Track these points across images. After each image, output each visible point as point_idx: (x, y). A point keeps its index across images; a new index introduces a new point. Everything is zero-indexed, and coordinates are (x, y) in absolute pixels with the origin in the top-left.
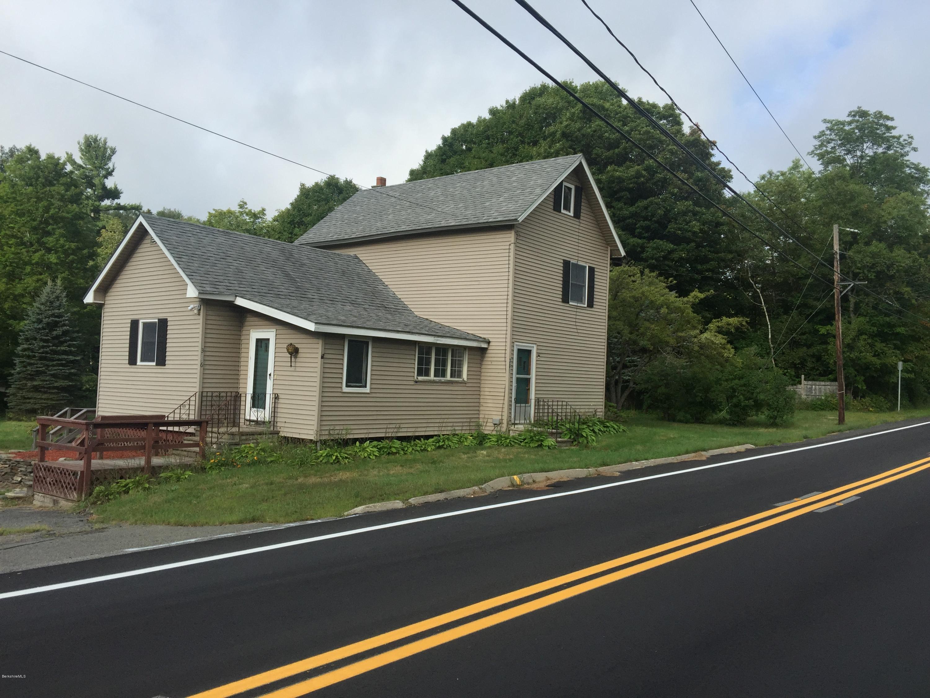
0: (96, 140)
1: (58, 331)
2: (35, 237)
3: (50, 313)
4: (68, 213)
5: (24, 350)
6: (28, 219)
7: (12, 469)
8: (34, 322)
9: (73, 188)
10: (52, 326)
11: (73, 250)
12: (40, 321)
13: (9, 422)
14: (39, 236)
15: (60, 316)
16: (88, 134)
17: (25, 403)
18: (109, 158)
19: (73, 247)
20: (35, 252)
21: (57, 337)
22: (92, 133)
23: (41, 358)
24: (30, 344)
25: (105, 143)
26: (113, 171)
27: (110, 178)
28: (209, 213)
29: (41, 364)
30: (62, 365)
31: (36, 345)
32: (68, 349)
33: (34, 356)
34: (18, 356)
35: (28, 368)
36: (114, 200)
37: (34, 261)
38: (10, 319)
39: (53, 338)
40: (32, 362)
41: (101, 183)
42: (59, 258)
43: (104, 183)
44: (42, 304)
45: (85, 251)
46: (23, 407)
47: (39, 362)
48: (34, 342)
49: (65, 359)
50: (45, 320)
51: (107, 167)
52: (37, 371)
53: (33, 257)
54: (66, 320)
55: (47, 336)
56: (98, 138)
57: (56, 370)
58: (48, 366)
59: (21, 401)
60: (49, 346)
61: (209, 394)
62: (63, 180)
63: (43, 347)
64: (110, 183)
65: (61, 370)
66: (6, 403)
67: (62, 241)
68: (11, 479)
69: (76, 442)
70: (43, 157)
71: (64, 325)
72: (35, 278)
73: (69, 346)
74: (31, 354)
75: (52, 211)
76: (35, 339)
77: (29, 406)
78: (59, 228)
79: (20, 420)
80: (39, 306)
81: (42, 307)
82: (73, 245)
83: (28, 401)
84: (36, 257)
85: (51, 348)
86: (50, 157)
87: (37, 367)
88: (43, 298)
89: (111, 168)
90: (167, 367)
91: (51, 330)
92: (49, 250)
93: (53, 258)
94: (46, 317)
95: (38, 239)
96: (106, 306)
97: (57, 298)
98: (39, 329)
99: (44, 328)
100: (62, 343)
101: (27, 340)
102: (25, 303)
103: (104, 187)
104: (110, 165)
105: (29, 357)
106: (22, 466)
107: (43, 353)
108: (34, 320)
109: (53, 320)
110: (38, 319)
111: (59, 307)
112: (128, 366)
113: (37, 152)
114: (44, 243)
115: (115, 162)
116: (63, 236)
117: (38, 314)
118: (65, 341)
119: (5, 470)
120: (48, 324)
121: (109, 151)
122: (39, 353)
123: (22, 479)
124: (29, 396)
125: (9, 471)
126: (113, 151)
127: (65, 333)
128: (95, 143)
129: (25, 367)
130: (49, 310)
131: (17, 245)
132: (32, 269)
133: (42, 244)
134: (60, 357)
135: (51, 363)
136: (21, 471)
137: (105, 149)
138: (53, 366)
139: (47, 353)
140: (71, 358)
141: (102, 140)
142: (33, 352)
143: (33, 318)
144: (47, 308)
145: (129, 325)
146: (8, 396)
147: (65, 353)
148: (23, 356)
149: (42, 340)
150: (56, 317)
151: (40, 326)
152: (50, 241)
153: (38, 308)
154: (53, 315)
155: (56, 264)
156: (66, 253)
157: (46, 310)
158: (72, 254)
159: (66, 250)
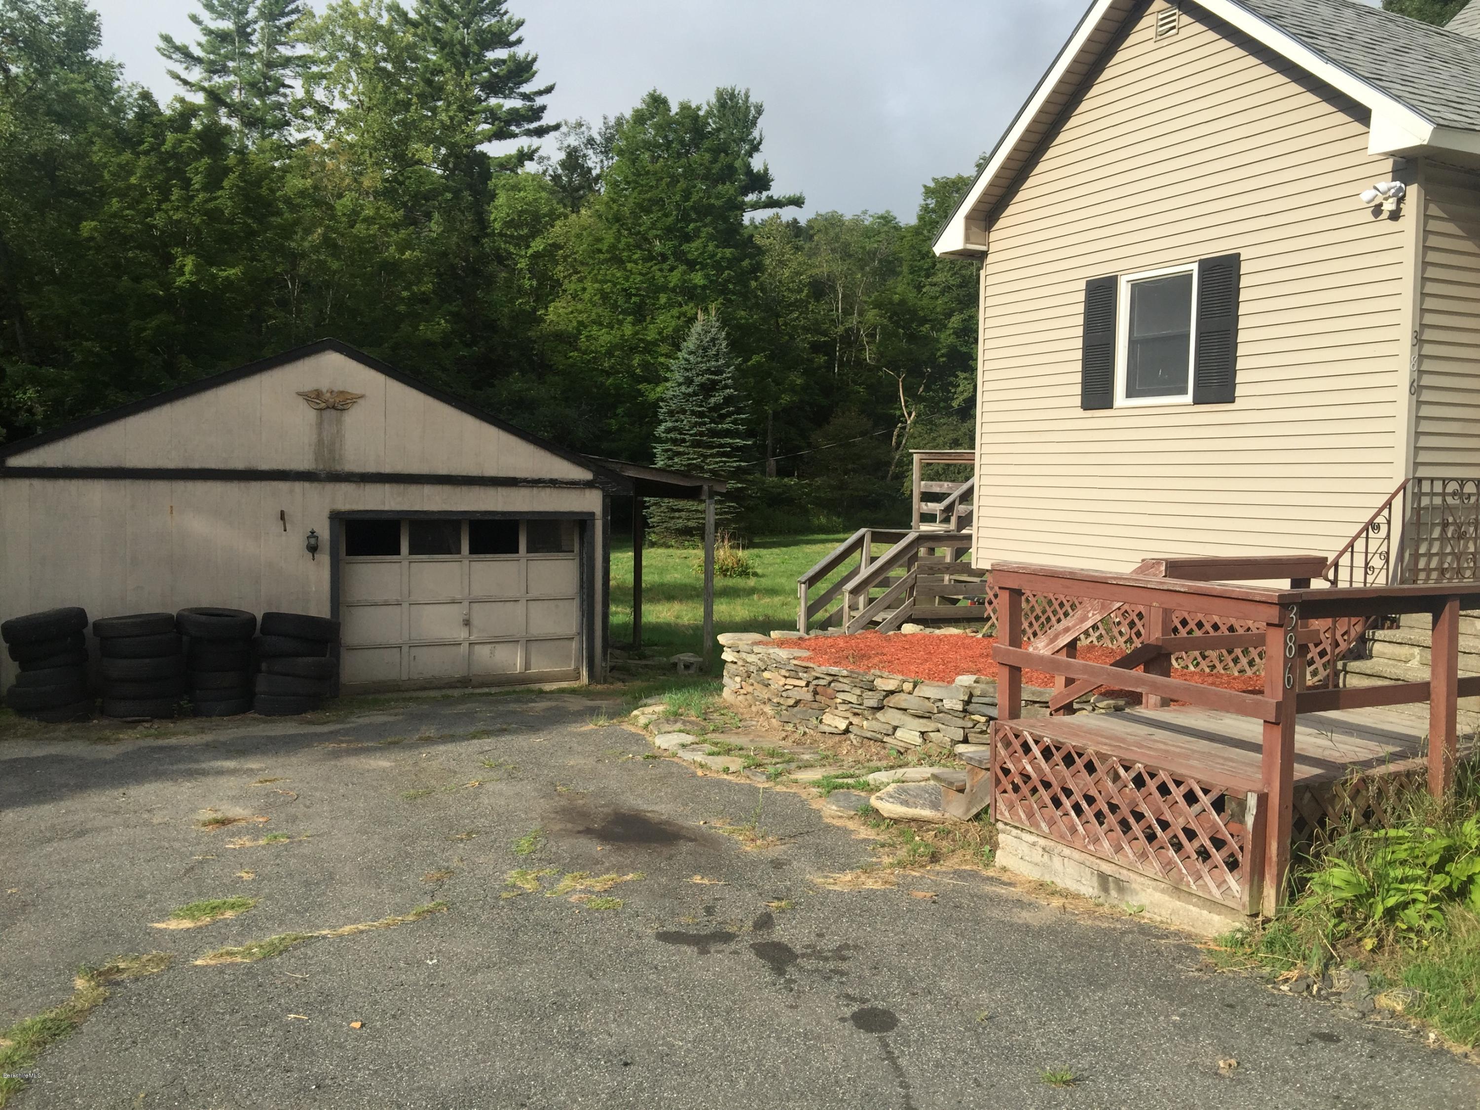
0: (732, 96)
1: (716, 399)
2: (670, 244)
3: (704, 367)
4: (717, 198)
5: (668, 431)
6: (660, 214)
7: (815, 693)
8: (680, 384)
9: (723, 155)
10: (708, 389)
11: (729, 260)
12: (689, 382)
13: (653, 550)
14: (676, 243)
15: (718, 372)
16: (722, 87)
17: (673, 518)
18: (754, 123)
19: (728, 255)
20: (672, 269)
21: (716, 408)
22: (726, 84)
23: (696, 444)
24: (677, 421)
25: (747, 97)
26: (760, 143)
27: (755, 155)
28: (925, 186)
29: (694, 453)
30: (723, 454)
31: (687, 421)
32: (732, 427)
33: (684, 441)
34: (659, 440)
35: (676, 460)
36: (760, 192)
37: (671, 285)
38: (640, 383)
39: (711, 410)
40: (681, 449)
41: (745, 164)
42: (707, 276)
43: (749, 164)
44: (691, 353)
45: (746, 263)
46: (671, 524)
47: (691, 450)
48: (682, 417)
49: (730, 445)
50: (698, 380)
51: (750, 137)
52: (689, 464)
53: (669, 278)
54: (729, 378)
55: (701, 406)
56: (736, 92)
57: (717, 463)
58: (706, 457)
59: (668, 514)
60: (705, 424)
61: (1438, 487)
62: (706, 144)
63: (696, 424)
64: (757, 163)
65: (725, 462)
66: (645, 518)
67: (711, 247)
68: (815, 722)
69: (1052, 641)
70: (675, 109)
71: (726, 387)
72: (675, 312)
73: (734, 422)
74: (679, 437)
75: (695, 197)
76: (684, 412)
77: (680, 524)
78: (705, 226)
79: (669, 547)
80: (686, 356)
81: (692, 358)
82: (728, 252)
83: (677, 514)
84: (675, 278)
85: (708, 426)
86: (685, 108)
87: (689, 459)
88: (691, 343)
89: (758, 139)
90: (1239, 404)
91: (708, 396)
92: (691, 265)
93: (698, 278)
94: (698, 375)
95: (675, 247)
96: (990, 259)
97: (713, 340)
98: (689, 395)
99: (695, 394)
100: (722, 417)
101: (671, 413)
102: (662, 355)
103: (749, 171)
104: (756, 133)
105: (675, 442)
106: (847, 688)
107: (695, 435)
108: (681, 380)
109: (708, 379)
110: (687, 378)
111: (716, 357)
112: (1081, 413)
113: (664, 102)
114: (684, 253)
115: (763, 128)
116: (711, 238)
117: (686, 370)
118: (729, 414)
119: (796, 694)
120: (702, 386)
121: (753, 111)
122: (691, 435)
123: (851, 724)
124: (679, 507)
125: (809, 697)
126: (759, 111)
127: (728, 400)
128: (731, 100)
129: (670, 458)
130: (702, 362)
131: (645, 260)
132: (669, 299)
133: (680, 256)
134: (722, 441)
135: (709, 452)
136: (844, 702)
137: (748, 108)
138: (712, 455)
139: (701, 434)
140: (739, 442)
141: (742, 93)
142: (681, 434)
143: (678, 377)
144: (699, 359)
145: (1082, 297)
146: (648, 507)
147: (727, 433)
148: (666, 441)
149: (693, 413)
150: (713, 373)
151: (690, 390)
152: (693, 248)
153: (686, 360)
154: (708, 371)
155: (704, 287)
156: (718, 267)
157: (697, 363)
158: (727, 268)
159: (718, 262)
